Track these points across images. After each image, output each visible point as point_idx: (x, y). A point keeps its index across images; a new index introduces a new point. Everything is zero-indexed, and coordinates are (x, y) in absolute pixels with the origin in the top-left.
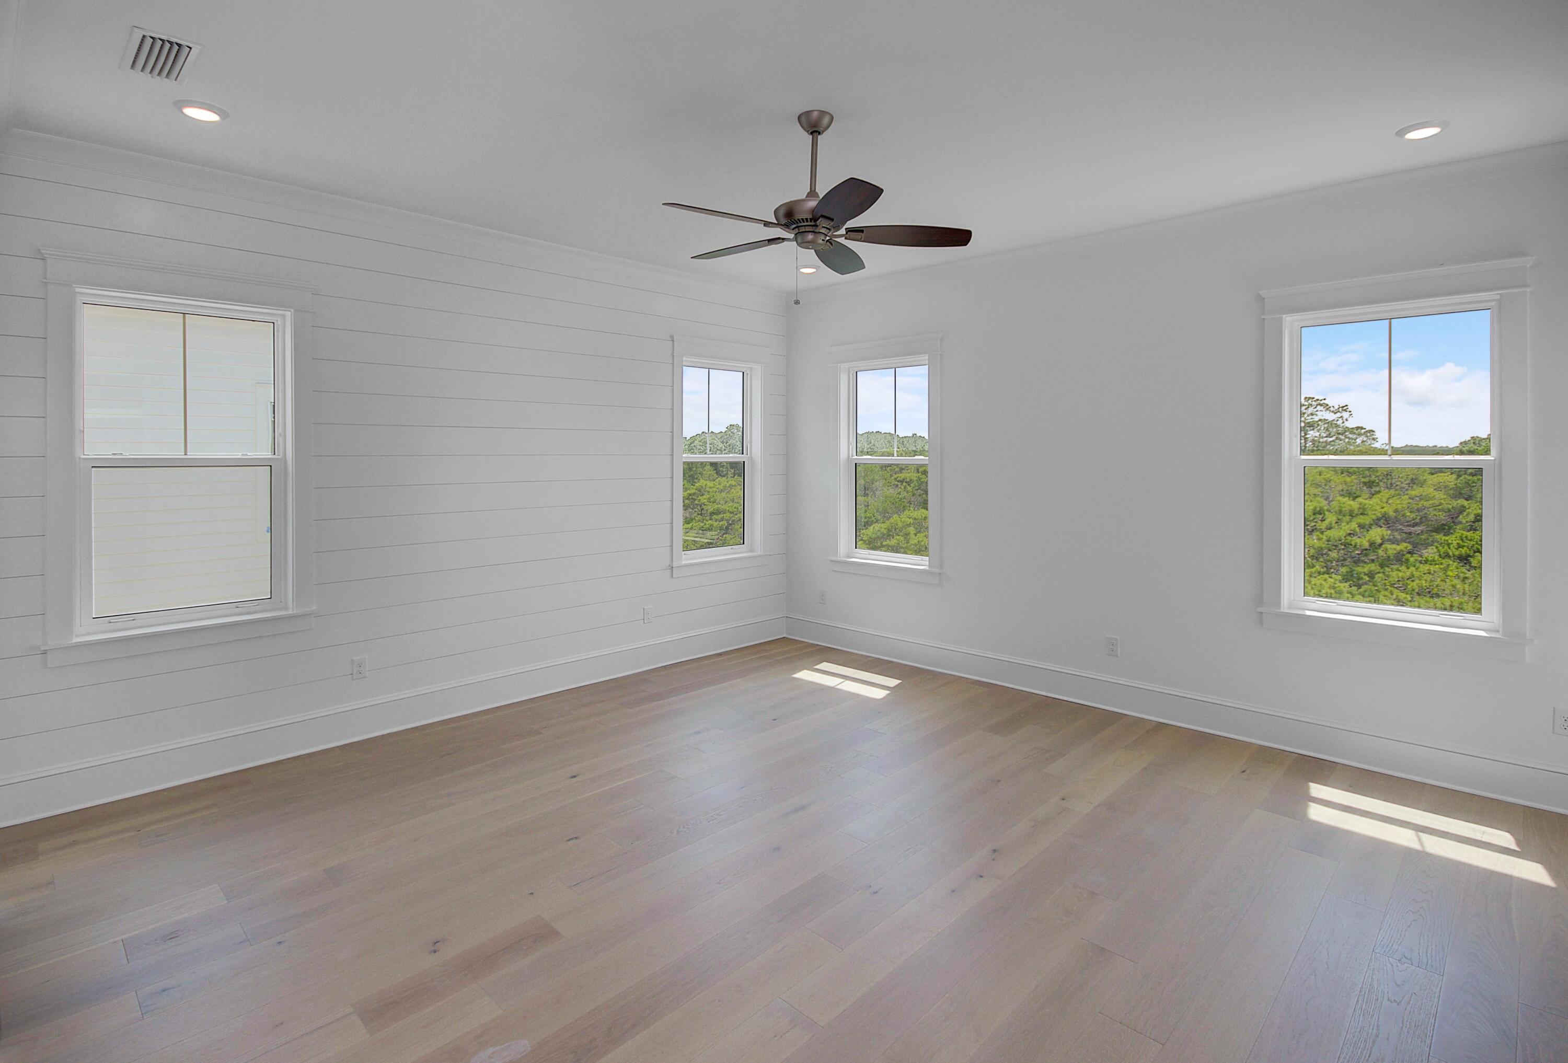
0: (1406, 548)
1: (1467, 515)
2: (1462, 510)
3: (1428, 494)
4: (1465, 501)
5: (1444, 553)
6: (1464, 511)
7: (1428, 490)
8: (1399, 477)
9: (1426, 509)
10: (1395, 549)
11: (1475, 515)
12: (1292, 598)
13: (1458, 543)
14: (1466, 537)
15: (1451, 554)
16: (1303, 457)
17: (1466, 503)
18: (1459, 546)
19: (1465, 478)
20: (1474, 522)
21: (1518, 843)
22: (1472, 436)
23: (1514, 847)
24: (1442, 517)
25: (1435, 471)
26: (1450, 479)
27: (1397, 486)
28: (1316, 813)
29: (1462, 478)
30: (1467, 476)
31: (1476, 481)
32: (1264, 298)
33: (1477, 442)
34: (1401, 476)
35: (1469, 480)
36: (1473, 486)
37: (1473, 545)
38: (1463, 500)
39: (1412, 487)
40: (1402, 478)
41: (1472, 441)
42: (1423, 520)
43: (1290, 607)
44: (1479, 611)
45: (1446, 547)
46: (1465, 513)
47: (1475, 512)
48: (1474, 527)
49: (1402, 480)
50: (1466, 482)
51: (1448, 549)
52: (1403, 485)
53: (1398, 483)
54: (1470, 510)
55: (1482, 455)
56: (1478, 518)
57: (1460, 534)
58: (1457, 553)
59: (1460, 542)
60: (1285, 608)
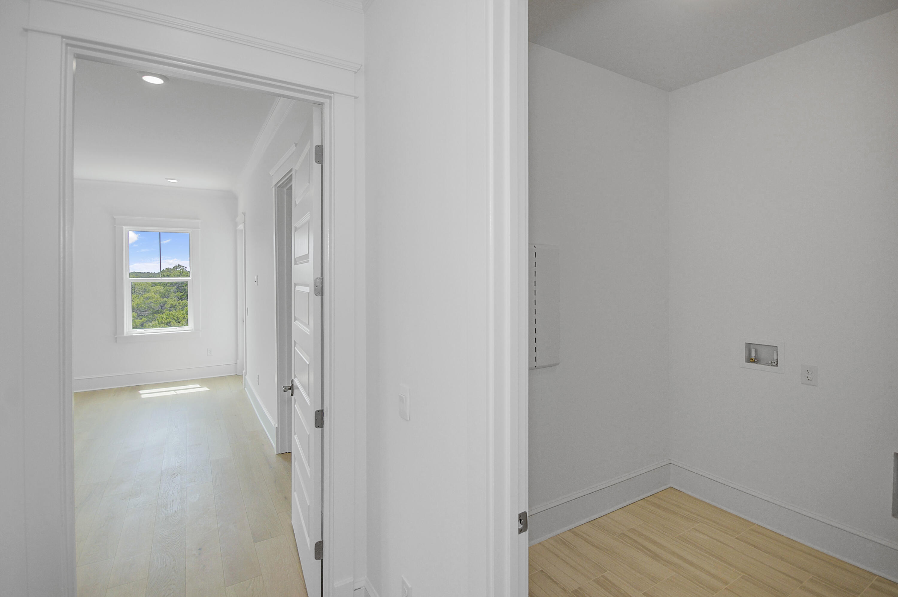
0: (145, 320)
1: (168, 305)
2: (165, 303)
3: (152, 296)
4: (167, 299)
5: (161, 322)
6: (166, 303)
7: (152, 294)
8: (138, 288)
9: (151, 303)
10: (140, 321)
11: (171, 304)
12: (128, 331)
13: (166, 317)
14: (169, 314)
15: (164, 322)
16: (131, 279)
17: (167, 300)
18: (167, 318)
19: (166, 288)
20: (171, 308)
21: (200, 385)
22: (166, 268)
23: (199, 386)
24: (158, 307)
25: (154, 284)
26: (161, 288)
27: (137, 292)
28: (143, 396)
29: (165, 288)
30: (167, 287)
31: (171, 289)
32: (115, 219)
33: (169, 271)
34: (139, 288)
35: (168, 289)
36: (170, 292)
37: (172, 317)
38: (166, 298)
39: (144, 293)
40: (140, 288)
41: (167, 270)
42: (150, 308)
43: (127, 334)
44: (188, 325)
45: (161, 319)
46: (167, 304)
47: (171, 303)
48: (171, 310)
49: (140, 290)
50: (167, 290)
51: (163, 321)
52: (140, 292)
53: (138, 291)
54: (169, 302)
55: (173, 277)
56: (172, 306)
57: (167, 313)
58: (166, 321)
59: (167, 316)
60: (125, 335)
